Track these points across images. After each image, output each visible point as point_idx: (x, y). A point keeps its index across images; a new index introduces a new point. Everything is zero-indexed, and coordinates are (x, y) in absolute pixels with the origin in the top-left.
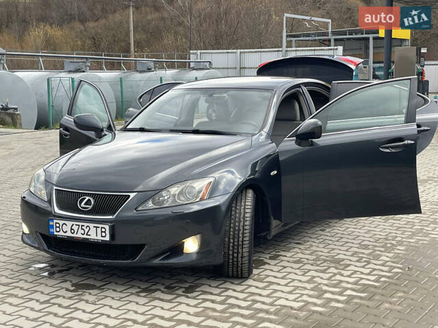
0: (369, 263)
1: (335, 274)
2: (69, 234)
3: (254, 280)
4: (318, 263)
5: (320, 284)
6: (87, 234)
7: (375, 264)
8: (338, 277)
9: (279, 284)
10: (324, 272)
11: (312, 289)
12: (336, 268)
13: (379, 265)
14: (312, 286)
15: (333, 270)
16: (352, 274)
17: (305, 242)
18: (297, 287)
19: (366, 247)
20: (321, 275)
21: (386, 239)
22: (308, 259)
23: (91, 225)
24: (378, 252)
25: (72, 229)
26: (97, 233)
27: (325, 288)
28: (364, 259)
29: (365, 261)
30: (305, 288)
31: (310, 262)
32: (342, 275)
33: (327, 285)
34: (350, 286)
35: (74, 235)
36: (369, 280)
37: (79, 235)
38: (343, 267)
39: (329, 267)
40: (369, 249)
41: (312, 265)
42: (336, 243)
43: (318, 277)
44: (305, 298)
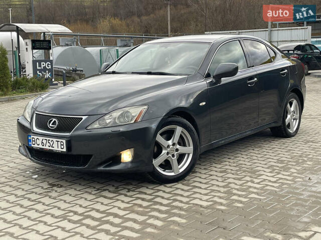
0: (278, 173)
1: (248, 181)
2: (41, 146)
3: (183, 184)
4: (239, 173)
5: (232, 188)
6: (52, 147)
7: (284, 175)
8: (250, 184)
9: (200, 188)
10: (239, 179)
11: (224, 193)
12: (251, 177)
13: (286, 175)
14: (225, 190)
15: (248, 178)
16: (261, 182)
17: (236, 157)
18: (213, 191)
19: (282, 162)
20: (236, 182)
21: (300, 156)
22: (232, 170)
23: (55, 140)
24: (289, 166)
25: (42, 143)
26: (58, 146)
27: (235, 191)
28: (276, 171)
29: (276, 173)
30: (219, 192)
31: (233, 172)
32: (253, 182)
33: (238, 190)
34: (255, 191)
35: (44, 147)
36: (273, 186)
37: (47, 147)
38: (256, 176)
39: (246, 176)
40: (284, 163)
41: (233, 174)
42: (259, 159)
43: (234, 183)
44: (216, 199)
